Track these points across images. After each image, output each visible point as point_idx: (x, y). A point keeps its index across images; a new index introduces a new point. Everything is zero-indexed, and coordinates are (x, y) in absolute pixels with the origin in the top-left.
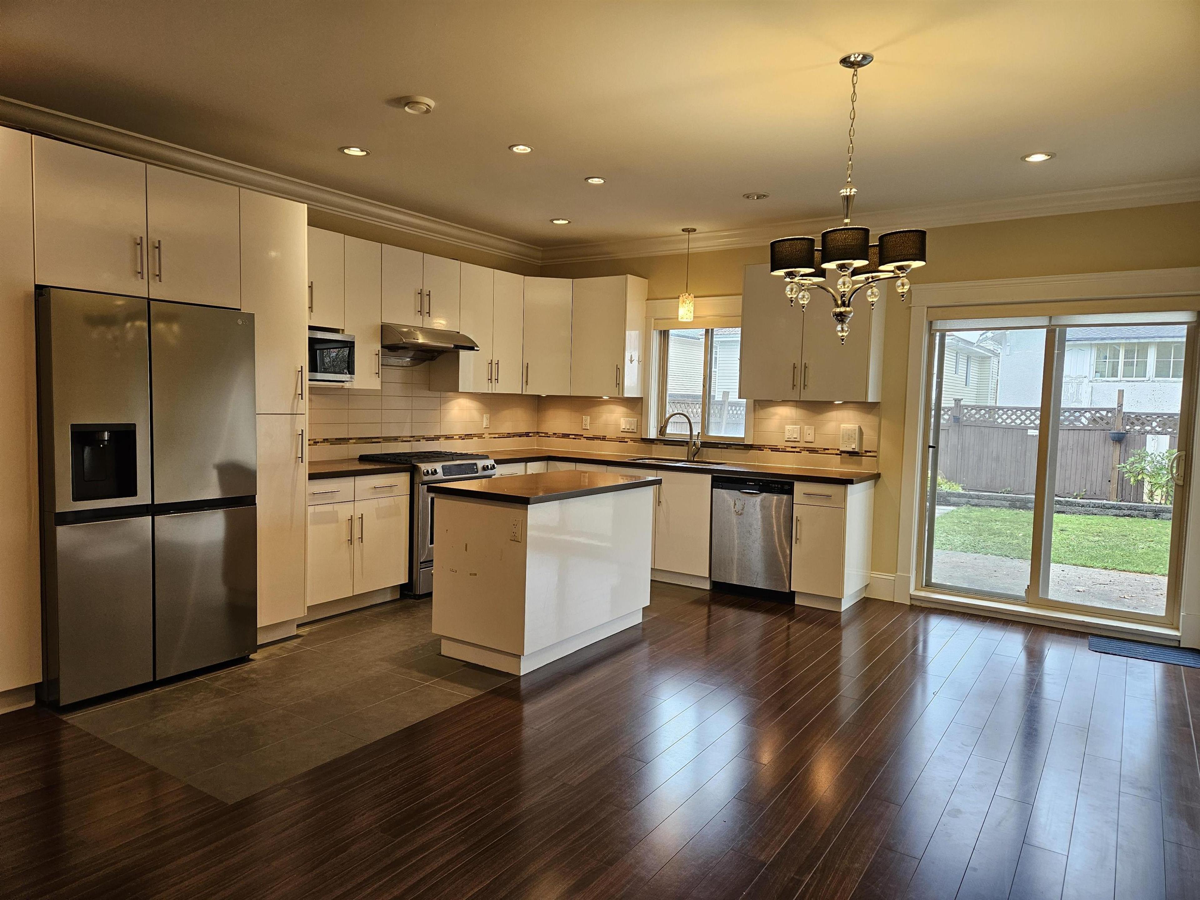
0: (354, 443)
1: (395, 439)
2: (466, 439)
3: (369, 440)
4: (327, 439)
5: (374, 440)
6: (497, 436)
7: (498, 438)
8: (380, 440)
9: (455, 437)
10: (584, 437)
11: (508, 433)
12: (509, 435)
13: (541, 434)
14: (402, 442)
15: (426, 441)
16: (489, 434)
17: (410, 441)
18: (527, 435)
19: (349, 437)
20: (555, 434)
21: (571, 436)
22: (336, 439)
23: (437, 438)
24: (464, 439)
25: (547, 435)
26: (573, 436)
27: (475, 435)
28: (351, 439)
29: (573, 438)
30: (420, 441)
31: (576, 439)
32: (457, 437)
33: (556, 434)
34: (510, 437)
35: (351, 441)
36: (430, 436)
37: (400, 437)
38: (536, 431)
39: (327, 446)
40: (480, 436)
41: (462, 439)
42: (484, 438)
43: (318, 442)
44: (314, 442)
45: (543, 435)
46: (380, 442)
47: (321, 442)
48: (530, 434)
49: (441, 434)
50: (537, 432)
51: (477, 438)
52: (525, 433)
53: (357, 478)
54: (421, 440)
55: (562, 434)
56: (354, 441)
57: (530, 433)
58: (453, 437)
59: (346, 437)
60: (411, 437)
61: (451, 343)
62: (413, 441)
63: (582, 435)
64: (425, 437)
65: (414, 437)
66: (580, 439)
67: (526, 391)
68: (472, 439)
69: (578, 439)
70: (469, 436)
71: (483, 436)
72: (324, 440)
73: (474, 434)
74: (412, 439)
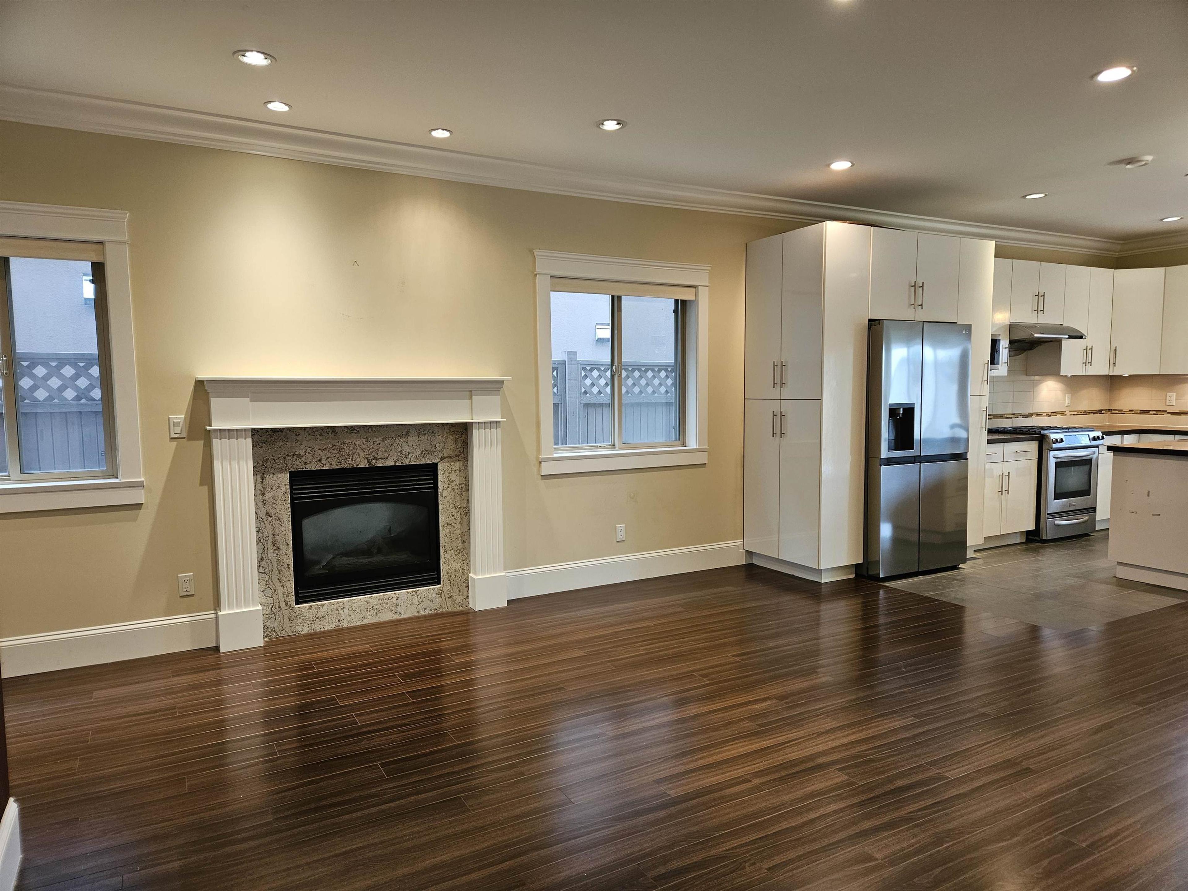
1: (1001, 416)
2: (1052, 415)
6: (1076, 413)
7: (1077, 415)
9: (1044, 414)
10: (1169, 413)
11: (1085, 411)
12: (1086, 413)
13: (1113, 412)
14: (1006, 418)
15: (1023, 417)
16: (1070, 411)
17: (1011, 418)
18: (1100, 412)
20: (1131, 410)
21: (1151, 412)
23: (1030, 415)
24: (1050, 415)
25: (1121, 412)
26: (1155, 412)
27: (1059, 413)
31: (1157, 414)
32: (1045, 414)
33: (1133, 410)
37: (1004, 414)
40: (1062, 413)
42: (1066, 415)
45: (1117, 412)
48: (1103, 412)
49: (1033, 411)
50: (1109, 410)
51: (1060, 415)
52: (1099, 410)
54: (1019, 417)
55: (1140, 410)
57: (1103, 410)
58: (1042, 414)
60: (1013, 414)
61: (1065, 335)
63: (1166, 411)
64: (1022, 414)
66: (1164, 414)
68: (1057, 415)
69: (1161, 414)
70: (1054, 413)
71: (1065, 413)
73: (1057, 412)
74: (1013, 416)
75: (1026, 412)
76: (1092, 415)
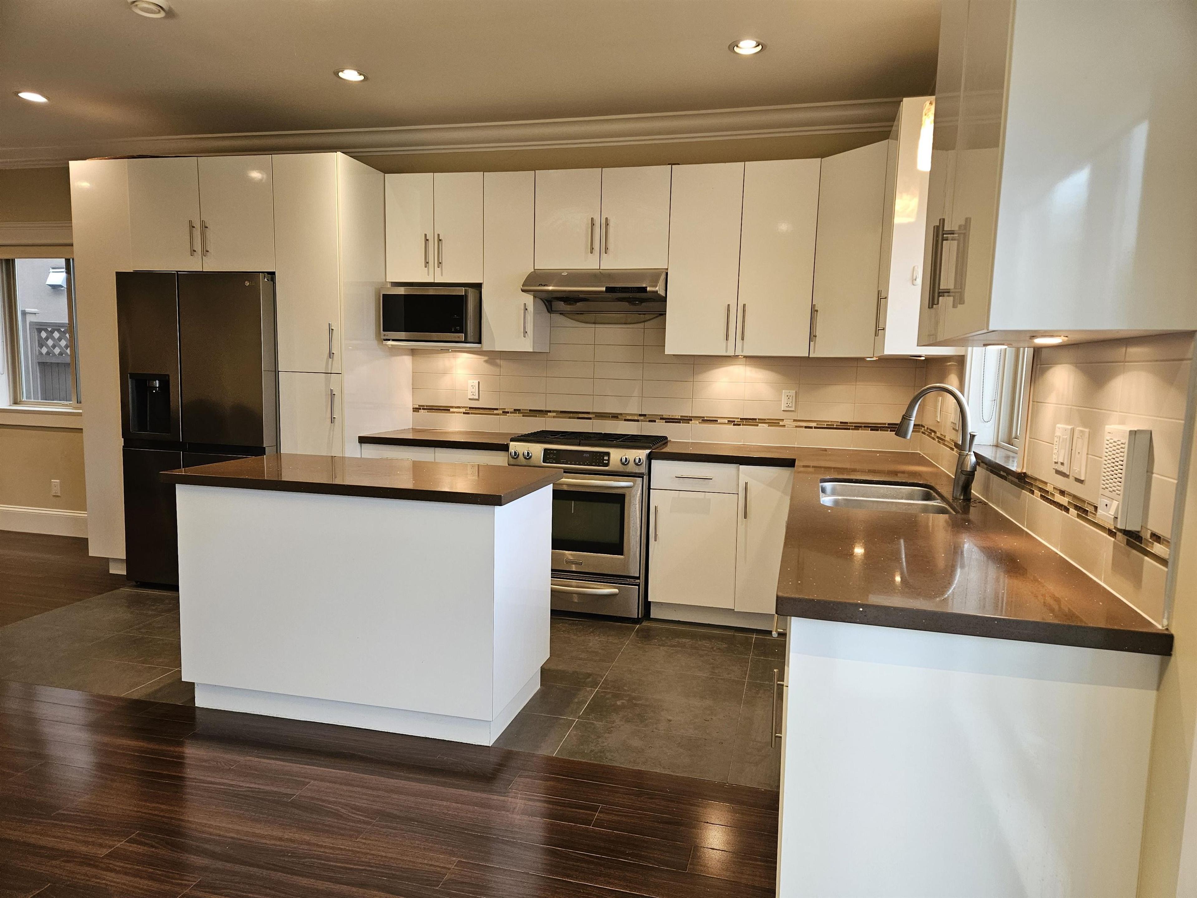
0: (554, 417)
1: (615, 417)
2: (743, 425)
4: (520, 410)
5: (581, 416)
6: (814, 425)
7: (815, 428)
8: (590, 416)
11: (841, 423)
12: (844, 426)
14: (625, 420)
15: (666, 422)
16: (794, 420)
17: (638, 421)
19: (548, 409)
22: (530, 410)
23: (687, 420)
24: (740, 425)
27: (763, 421)
28: (550, 412)
30: (655, 421)
32: (726, 421)
34: (849, 429)
36: (672, 416)
37: (621, 414)
39: (518, 416)
40: (774, 423)
41: (735, 425)
42: (784, 426)
43: (508, 412)
44: (503, 412)
46: (590, 419)
47: (511, 413)
49: (693, 415)
51: (766, 425)
52: (889, 424)
54: (657, 421)
56: (554, 414)
58: (717, 421)
60: (640, 415)
62: (642, 421)
64: (664, 417)
65: (645, 415)
70: (749, 421)
71: (781, 423)
72: (515, 410)
73: (759, 419)
74: (642, 418)
75: (677, 415)
76: (869, 432)
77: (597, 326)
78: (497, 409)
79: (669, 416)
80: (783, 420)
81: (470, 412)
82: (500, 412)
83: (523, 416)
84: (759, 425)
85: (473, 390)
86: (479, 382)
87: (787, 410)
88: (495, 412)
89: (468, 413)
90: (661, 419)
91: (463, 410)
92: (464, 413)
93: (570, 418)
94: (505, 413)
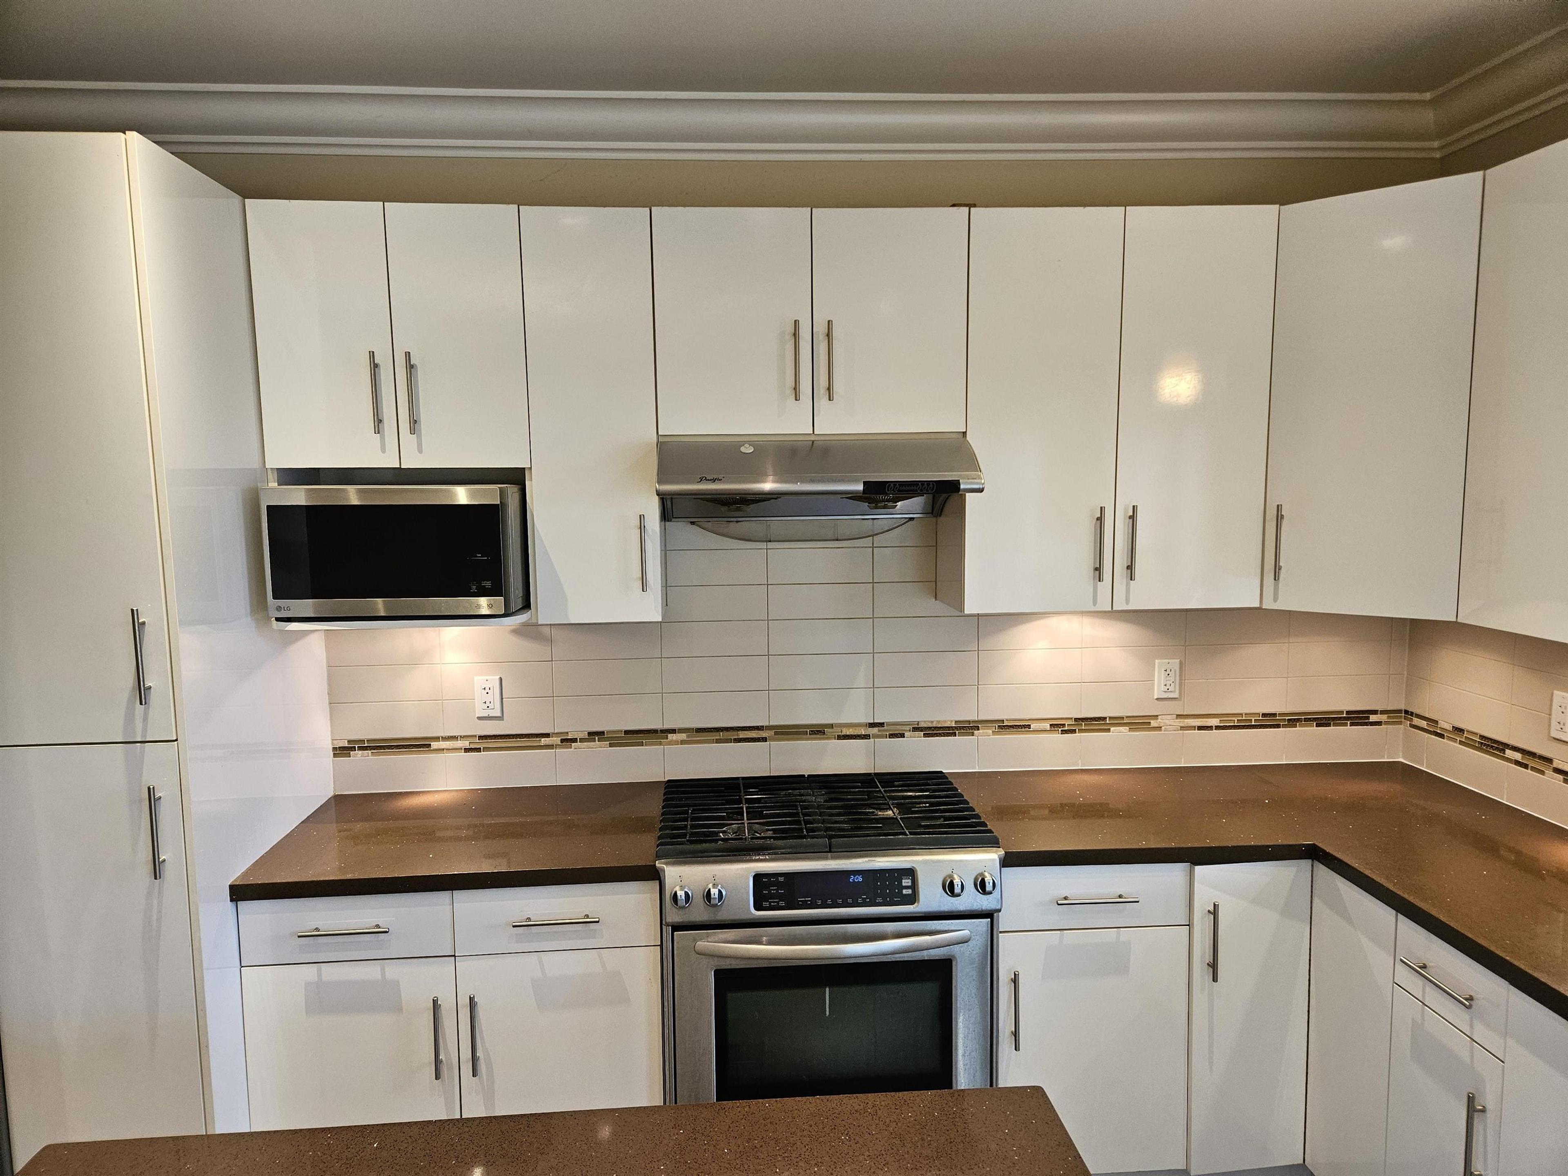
0: (683, 742)
1: (818, 731)
2: (1081, 731)
3: (733, 735)
4: (602, 733)
5: (743, 735)
6: (1214, 722)
7: (1218, 728)
8: (763, 734)
10: (1558, 771)
11: (1264, 715)
12: (1270, 721)
13: (1417, 721)
14: (840, 737)
15: (925, 735)
16: (1179, 716)
17: (866, 737)
19: (667, 726)
20: (1459, 730)
21: (1509, 753)
22: (627, 732)
23: (968, 728)
24: (1074, 731)
25: (1434, 729)
26: (1518, 756)
27: (1118, 721)
28: (673, 731)
29: (1517, 763)
30: (902, 736)
31: (1526, 766)
32: (1045, 725)
33: (1461, 730)
34: (1278, 726)
35: (671, 736)
36: (939, 722)
37: (831, 726)
38: (1403, 707)
39: (599, 748)
40: (1139, 723)
41: (1064, 732)
42: (1159, 728)
43: (574, 740)
44: (562, 741)
45: (1424, 724)
46: (764, 740)
47: (582, 740)
48: (1373, 718)
49: (981, 718)
50: (1406, 712)
51: (1124, 729)
52: (1348, 712)
53: (458, 895)
54: (906, 734)
55: (1482, 737)
56: (683, 736)
57: (1375, 712)
59: (659, 726)
60: (872, 725)
61: (855, 481)
62: (876, 736)
63: (1550, 760)
64: (922, 725)
65: (881, 725)
66: (1542, 772)
67: (1275, 599)
68: (1108, 730)
69: (1533, 769)
70: (1092, 723)
71: (1154, 723)
72: (590, 734)
73: (1110, 718)
74: (875, 730)
75: (948, 718)
76: (1314, 729)
77: (771, 545)
78: (547, 735)
79: (932, 722)
80: (1157, 716)
81: (481, 746)
82: (556, 740)
83: (611, 745)
84: (1112, 729)
85: (488, 698)
86: (501, 679)
87: (1166, 697)
88: (544, 741)
89: (478, 750)
90: (915, 729)
91: (466, 744)
92: (467, 750)
93: (718, 741)
94: (567, 741)
